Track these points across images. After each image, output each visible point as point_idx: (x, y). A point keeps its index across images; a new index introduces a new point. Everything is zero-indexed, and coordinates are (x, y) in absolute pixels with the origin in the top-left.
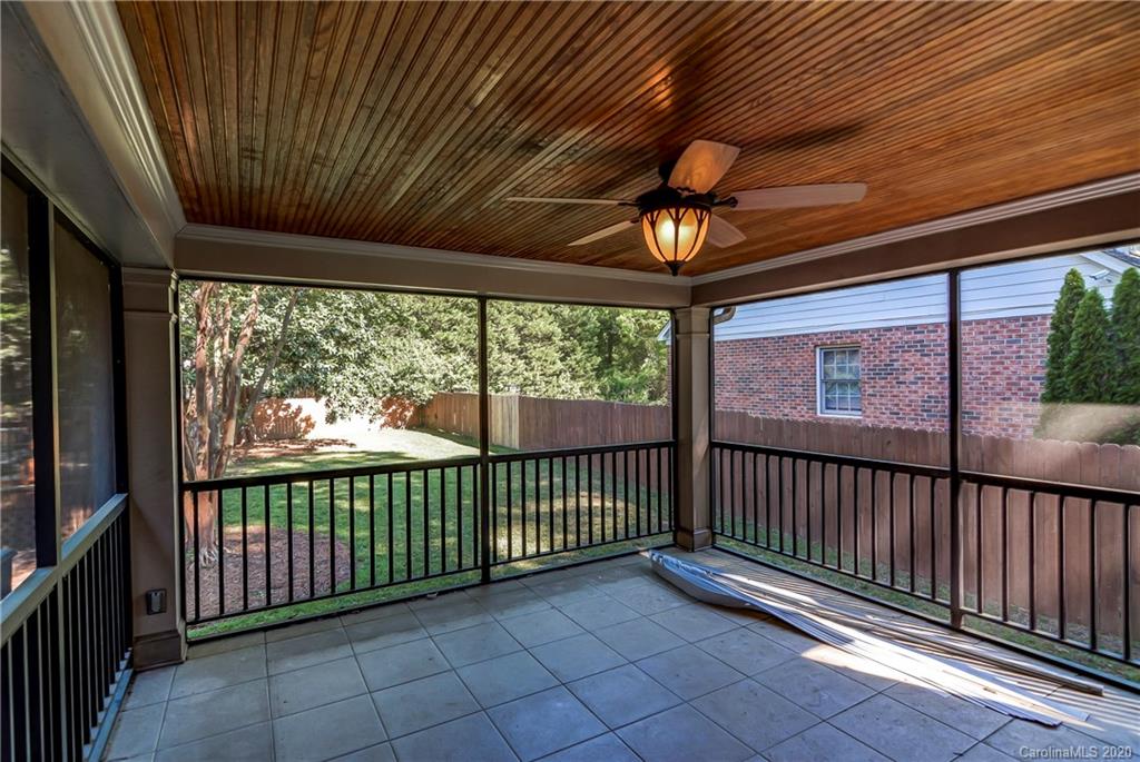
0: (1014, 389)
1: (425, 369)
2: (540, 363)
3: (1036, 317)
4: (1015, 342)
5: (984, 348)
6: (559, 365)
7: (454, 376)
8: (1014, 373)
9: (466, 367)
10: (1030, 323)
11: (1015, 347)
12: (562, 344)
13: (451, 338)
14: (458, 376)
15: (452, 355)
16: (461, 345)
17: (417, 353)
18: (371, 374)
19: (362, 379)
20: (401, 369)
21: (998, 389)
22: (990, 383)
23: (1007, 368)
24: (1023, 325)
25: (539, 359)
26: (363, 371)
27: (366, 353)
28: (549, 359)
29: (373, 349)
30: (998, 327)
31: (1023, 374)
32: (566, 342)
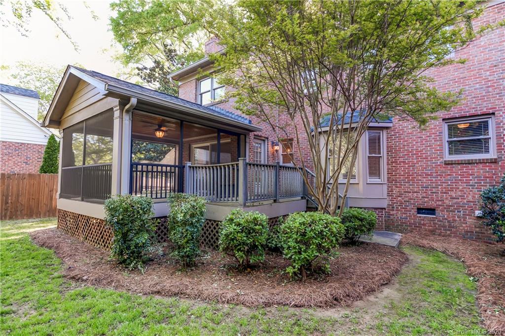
0: (16, 165)
3: (25, 144)
4: (17, 150)
5: (5, 151)
8: (16, 160)
10: (23, 145)
11: (17, 152)
21: (10, 165)
22: (7, 163)
23: (14, 159)
24: (21, 146)
30: (11, 145)
31: (20, 161)
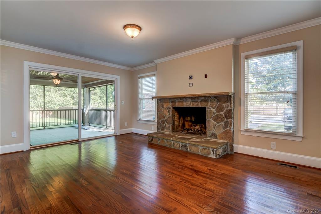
1: (56, 101)
2: (93, 100)
6: (99, 101)
7: (66, 103)
9: (70, 101)
12: (100, 95)
13: (65, 93)
14: (67, 103)
15: (66, 97)
16: (69, 95)
17: (53, 96)
18: (36, 102)
19: (33, 103)
20: (48, 101)
25: (93, 99)
26: (34, 101)
27: (35, 96)
28: (96, 99)
29: (37, 95)
32: (101, 95)
